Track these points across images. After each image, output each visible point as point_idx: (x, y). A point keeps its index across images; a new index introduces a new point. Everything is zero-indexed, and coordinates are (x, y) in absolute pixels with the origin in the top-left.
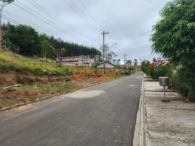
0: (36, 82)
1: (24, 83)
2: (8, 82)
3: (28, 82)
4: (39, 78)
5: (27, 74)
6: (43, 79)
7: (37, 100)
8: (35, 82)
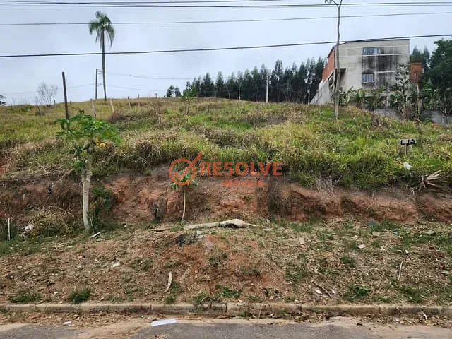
0: (340, 216)
1: (290, 214)
2: (226, 206)
3: (307, 212)
4: (357, 197)
5: (304, 183)
6: (381, 202)
7: (230, 305)
8: (336, 213)
